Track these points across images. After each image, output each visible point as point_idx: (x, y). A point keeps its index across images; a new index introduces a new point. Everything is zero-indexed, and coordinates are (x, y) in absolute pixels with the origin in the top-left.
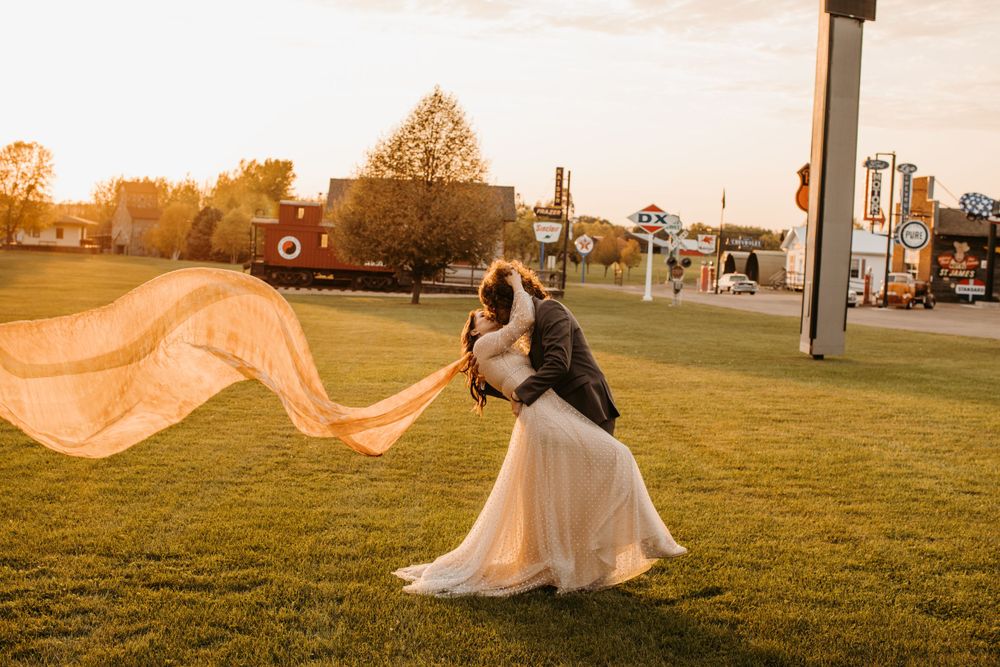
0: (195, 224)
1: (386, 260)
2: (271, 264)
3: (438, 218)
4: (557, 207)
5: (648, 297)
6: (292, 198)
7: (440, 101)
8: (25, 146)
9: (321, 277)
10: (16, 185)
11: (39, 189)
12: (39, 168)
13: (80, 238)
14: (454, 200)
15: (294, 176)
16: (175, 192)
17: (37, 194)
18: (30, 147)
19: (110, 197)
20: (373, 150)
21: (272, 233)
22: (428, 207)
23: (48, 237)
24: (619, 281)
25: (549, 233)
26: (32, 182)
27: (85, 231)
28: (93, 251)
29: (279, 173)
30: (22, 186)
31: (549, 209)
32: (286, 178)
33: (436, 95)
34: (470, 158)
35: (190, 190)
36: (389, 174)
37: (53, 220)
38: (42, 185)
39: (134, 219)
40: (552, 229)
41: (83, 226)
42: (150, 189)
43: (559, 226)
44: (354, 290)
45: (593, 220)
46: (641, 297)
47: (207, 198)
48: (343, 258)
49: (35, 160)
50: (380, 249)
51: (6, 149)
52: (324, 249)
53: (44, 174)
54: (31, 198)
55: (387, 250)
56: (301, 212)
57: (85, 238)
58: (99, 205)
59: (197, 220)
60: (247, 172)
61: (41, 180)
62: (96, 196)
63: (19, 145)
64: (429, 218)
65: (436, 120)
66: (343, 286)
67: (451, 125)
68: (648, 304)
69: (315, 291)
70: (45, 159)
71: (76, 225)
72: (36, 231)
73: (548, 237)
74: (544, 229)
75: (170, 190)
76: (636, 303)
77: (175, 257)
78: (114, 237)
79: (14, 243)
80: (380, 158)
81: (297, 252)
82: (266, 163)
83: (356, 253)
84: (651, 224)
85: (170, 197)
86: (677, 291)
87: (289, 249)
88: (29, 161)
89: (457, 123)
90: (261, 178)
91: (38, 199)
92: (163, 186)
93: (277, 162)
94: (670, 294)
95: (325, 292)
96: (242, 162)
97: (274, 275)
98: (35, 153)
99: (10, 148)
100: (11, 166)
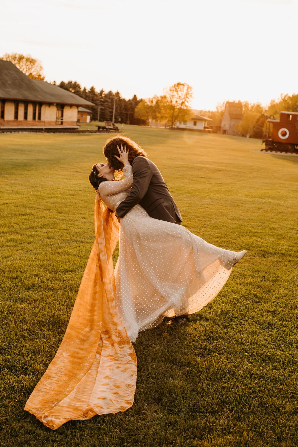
0: (257, 122)
2: (275, 141)
8: (181, 84)
10: (177, 102)
11: (186, 103)
12: (187, 94)
13: (203, 126)
16: (252, 107)
17: (185, 106)
18: (183, 85)
19: (223, 108)
23: (190, 125)
26: (183, 100)
27: (206, 123)
28: (209, 132)
30: (179, 102)
35: (258, 107)
37: (191, 117)
38: (188, 102)
39: (231, 118)
41: (205, 120)
42: (239, 105)
47: (266, 111)
49: (185, 91)
51: (173, 86)
53: (189, 97)
54: (182, 107)
56: (291, 117)
57: (206, 126)
58: (218, 112)
59: (258, 120)
60: (284, 101)
61: (187, 100)
62: (217, 108)
63: (179, 84)
70: (189, 90)
71: (201, 120)
72: (185, 122)
75: (250, 106)
77: (248, 136)
78: (222, 126)
79: (175, 127)
81: (287, 136)
82: (293, 96)
85: (250, 109)
87: (284, 134)
88: (183, 91)
90: (290, 102)
91: (185, 108)
92: (246, 105)
96: (282, 94)
97: (276, 146)
98: (186, 87)
99: (175, 85)
100: (175, 93)
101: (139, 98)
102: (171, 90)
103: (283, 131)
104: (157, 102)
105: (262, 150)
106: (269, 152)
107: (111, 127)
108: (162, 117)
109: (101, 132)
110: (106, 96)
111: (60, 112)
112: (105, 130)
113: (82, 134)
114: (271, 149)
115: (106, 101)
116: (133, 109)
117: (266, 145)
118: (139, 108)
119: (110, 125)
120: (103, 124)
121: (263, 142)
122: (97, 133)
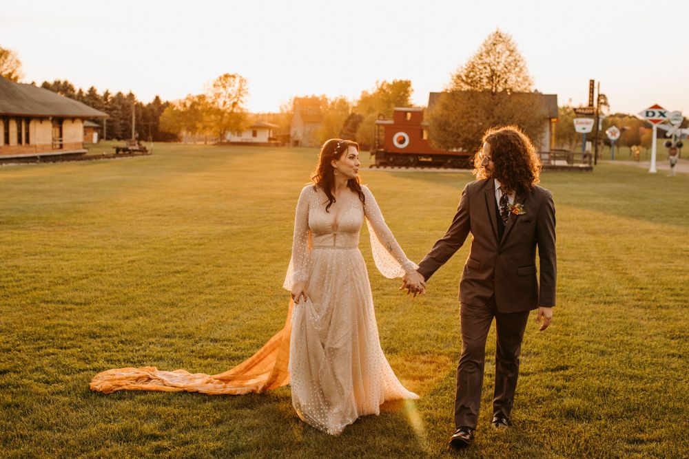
0: (345, 125)
1: (464, 147)
2: (389, 151)
3: (499, 118)
4: (591, 107)
5: (653, 170)
6: (411, 106)
7: (500, 37)
8: (230, 76)
9: (423, 159)
10: (225, 103)
11: (240, 104)
12: (239, 91)
13: (267, 136)
14: (510, 105)
15: (413, 90)
16: (333, 103)
17: (239, 108)
18: (234, 76)
19: (290, 108)
20: (455, 72)
21: (391, 130)
22: (492, 110)
23: (247, 136)
24: (638, 158)
25: (584, 126)
26: (235, 100)
27: (271, 131)
28: (277, 145)
29: (402, 89)
30: (229, 103)
31: (585, 109)
32: (407, 92)
33: (497, 32)
34: (522, 75)
35: (343, 103)
36: (466, 87)
37: (249, 125)
38: (242, 102)
39: (305, 122)
40: (587, 123)
41: (270, 128)
42: (315, 102)
43: (592, 121)
44: (446, 168)
45: (623, 116)
46: (648, 170)
47: (354, 107)
48: (435, 147)
49: (237, 86)
50: (460, 140)
51: (219, 79)
52: (425, 140)
53: (244, 95)
54: (235, 110)
55: (465, 140)
56: (409, 115)
57: (271, 136)
58: (282, 114)
59: (347, 122)
60: (381, 90)
61: (241, 98)
62: (281, 109)
63: (227, 76)
64: (493, 117)
65: (497, 50)
66: (438, 165)
67: (508, 53)
68: (653, 175)
69: (419, 169)
70: (243, 84)
71: (263, 128)
72: (239, 132)
73: (584, 129)
74: (581, 123)
75: (329, 102)
76: (645, 174)
78: (292, 134)
79: (225, 141)
80: (459, 77)
81: (406, 143)
82: (394, 82)
83: (444, 143)
84: (655, 118)
85: (329, 107)
86: (673, 165)
87: (401, 141)
88: (234, 86)
89: (512, 51)
90: (390, 93)
91: (239, 111)
92: (325, 100)
93: (401, 81)
94: (668, 168)
95: (426, 170)
96: (377, 82)
97: (391, 159)
98: (237, 80)
99: (220, 78)
100: (222, 90)
101: (163, 100)
102: (215, 86)
103: (400, 137)
104: (192, 106)
105: (371, 167)
106: (382, 168)
107: (136, 147)
108: (204, 128)
109: (121, 156)
110: (113, 100)
111: (58, 130)
112: (127, 152)
113: (94, 160)
114: (385, 164)
115: (115, 109)
116: (156, 118)
117: (376, 158)
118: (165, 117)
119: (134, 145)
120: (123, 144)
121: (372, 154)
122: (117, 159)
